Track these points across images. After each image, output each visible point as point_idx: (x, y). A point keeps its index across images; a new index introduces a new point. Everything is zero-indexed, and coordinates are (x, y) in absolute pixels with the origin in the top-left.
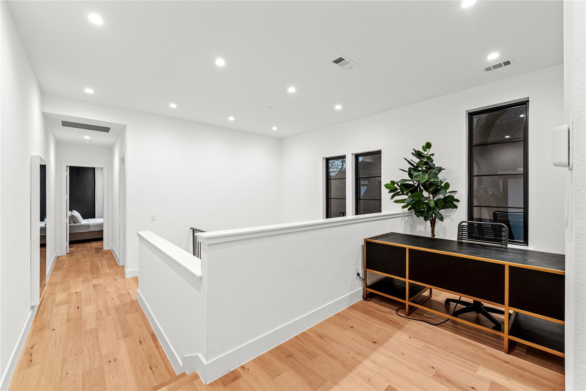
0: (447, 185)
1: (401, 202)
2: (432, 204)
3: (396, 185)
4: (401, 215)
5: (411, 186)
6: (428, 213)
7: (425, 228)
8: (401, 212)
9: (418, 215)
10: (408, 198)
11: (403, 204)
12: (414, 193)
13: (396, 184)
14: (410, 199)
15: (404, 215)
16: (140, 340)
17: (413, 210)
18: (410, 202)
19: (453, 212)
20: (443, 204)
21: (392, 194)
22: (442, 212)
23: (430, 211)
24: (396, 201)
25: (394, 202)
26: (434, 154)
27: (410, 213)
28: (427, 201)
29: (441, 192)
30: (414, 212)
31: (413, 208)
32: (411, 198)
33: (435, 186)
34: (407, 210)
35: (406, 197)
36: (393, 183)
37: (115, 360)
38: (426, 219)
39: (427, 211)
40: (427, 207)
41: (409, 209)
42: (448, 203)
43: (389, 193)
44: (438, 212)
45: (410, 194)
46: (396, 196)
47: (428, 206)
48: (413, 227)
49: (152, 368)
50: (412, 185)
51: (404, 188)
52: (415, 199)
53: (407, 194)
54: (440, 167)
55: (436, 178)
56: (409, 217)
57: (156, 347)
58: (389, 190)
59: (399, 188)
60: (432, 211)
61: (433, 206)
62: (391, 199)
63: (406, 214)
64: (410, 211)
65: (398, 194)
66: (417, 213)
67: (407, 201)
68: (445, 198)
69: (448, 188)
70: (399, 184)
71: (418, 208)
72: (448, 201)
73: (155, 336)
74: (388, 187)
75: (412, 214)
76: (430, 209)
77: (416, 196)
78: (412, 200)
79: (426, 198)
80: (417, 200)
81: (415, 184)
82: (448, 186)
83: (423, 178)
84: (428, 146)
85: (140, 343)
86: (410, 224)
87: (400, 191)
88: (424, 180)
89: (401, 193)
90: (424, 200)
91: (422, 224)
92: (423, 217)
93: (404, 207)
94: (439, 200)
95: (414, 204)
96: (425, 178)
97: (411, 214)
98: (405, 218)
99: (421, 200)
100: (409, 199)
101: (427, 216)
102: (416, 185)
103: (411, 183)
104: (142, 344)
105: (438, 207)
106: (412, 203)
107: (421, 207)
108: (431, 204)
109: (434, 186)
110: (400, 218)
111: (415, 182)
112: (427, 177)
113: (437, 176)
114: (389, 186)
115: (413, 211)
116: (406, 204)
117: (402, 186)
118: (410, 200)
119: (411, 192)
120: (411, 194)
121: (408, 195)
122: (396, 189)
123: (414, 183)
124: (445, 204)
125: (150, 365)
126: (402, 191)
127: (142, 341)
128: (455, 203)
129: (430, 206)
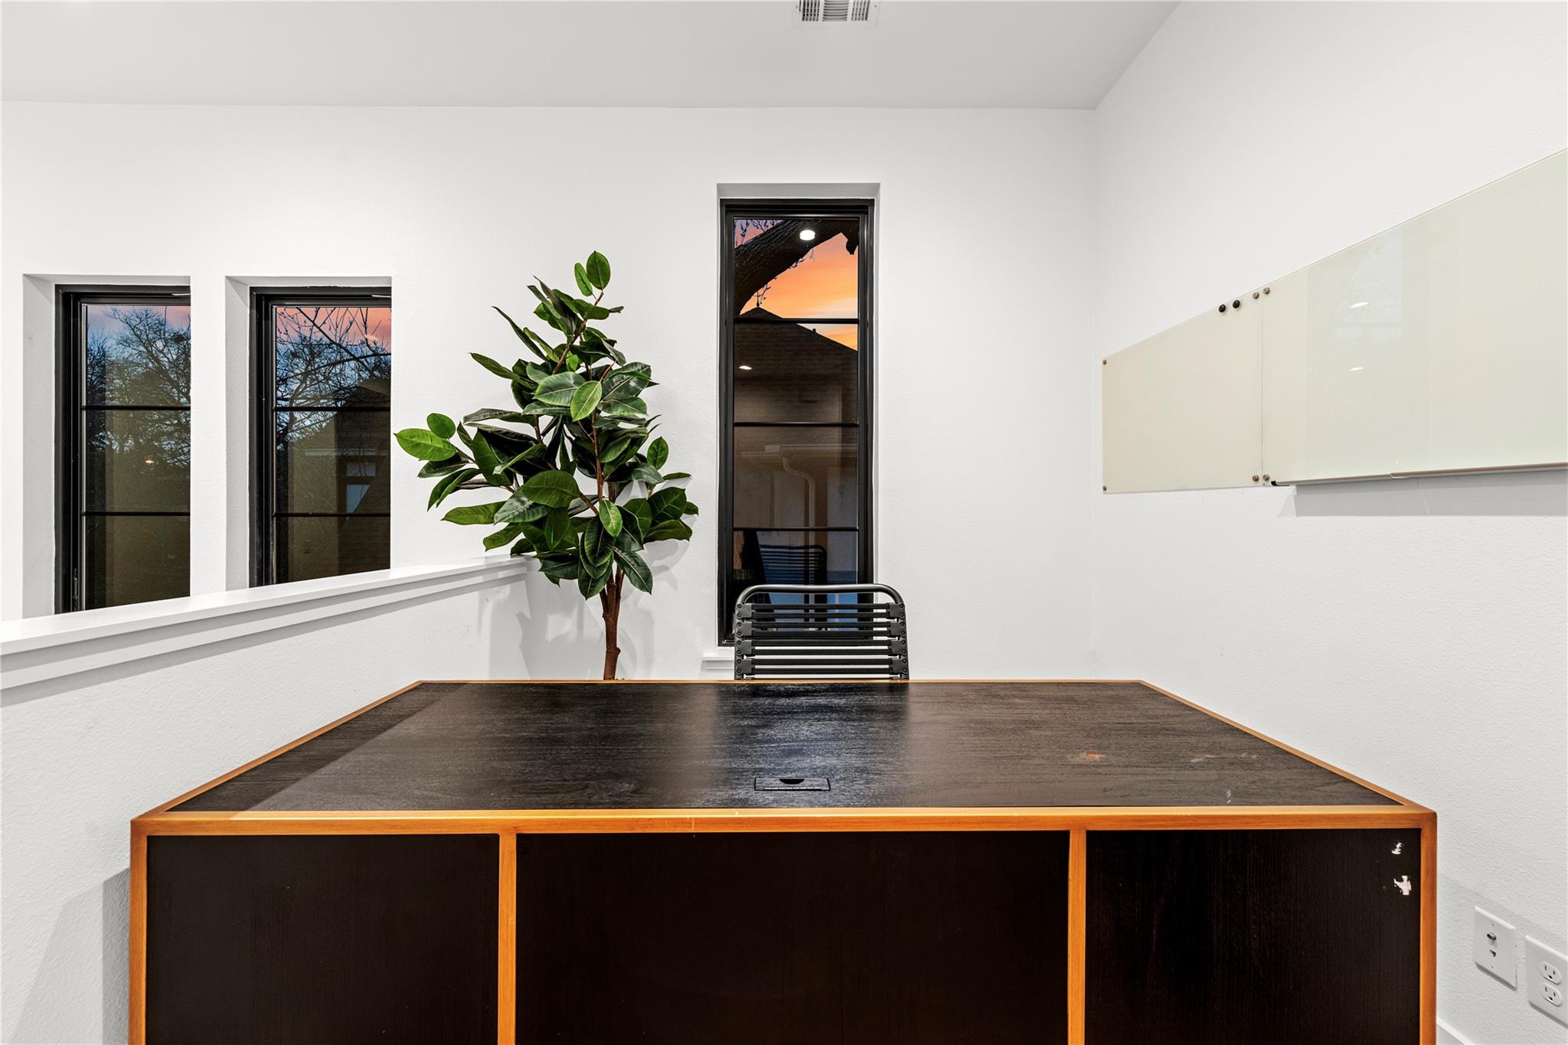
0: (660, 450)
1: (481, 518)
2: (613, 522)
3: (456, 440)
4: (479, 579)
5: (523, 441)
6: (596, 561)
7: (580, 625)
8: (480, 563)
9: (557, 573)
10: (512, 497)
11: (491, 529)
12: (540, 474)
13: (456, 433)
14: (523, 503)
15: (491, 577)
17: (535, 553)
18: (522, 515)
19: (678, 553)
20: (650, 521)
21: (436, 480)
22: (647, 553)
23: (603, 554)
24: (457, 516)
25: (448, 517)
26: (622, 308)
27: (521, 565)
28: (589, 513)
29: (646, 473)
30: (538, 564)
31: (535, 542)
32: (525, 499)
33: (629, 441)
34: (505, 556)
35: (501, 494)
36: (441, 425)
38: (587, 592)
39: (593, 551)
40: (593, 536)
41: (517, 551)
42: (663, 517)
43: (421, 475)
44: (633, 556)
45: (520, 478)
46: (456, 489)
47: (595, 530)
48: (531, 629)
50: (528, 438)
51: (492, 452)
52: (545, 504)
53: (506, 480)
54: (646, 366)
55: (635, 402)
56: (514, 584)
58: (425, 462)
59: (469, 453)
60: (612, 553)
61: (615, 532)
62: (430, 506)
63: (501, 575)
64: (518, 559)
65: (463, 481)
66: (552, 564)
67: (505, 514)
68: (656, 500)
69: (663, 460)
70: (472, 432)
71: (553, 544)
72: (665, 510)
74: (418, 445)
75: (529, 568)
76: (604, 541)
77: (548, 491)
78: (531, 507)
79: (589, 501)
80: (552, 506)
81: (544, 434)
82: (663, 453)
83: (582, 399)
84: (597, 271)
86: (521, 616)
87: (476, 467)
88: (586, 410)
89: (480, 477)
90: (579, 509)
91: (567, 610)
92: (576, 581)
93: (492, 542)
94: (635, 503)
95: (539, 523)
96: (591, 401)
97: (523, 570)
98: (498, 592)
99: (565, 509)
100: (517, 504)
101: (594, 574)
102: (547, 440)
103: (525, 429)
105: (636, 533)
106: (531, 519)
107: (568, 538)
108: (608, 524)
109: (625, 440)
110: (475, 596)
111: (543, 426)
112: (599, 395)
113: (636, 399)
114: (418, 441)
115: (534, 557)
116: (503, 525)
117: (485, 442)
118: (521, 508)
119: (527, 469)
120: (525, 480)
121: (513, 487)
122: (458, 458)
123: (538, 431)
124: (654, 524)
126: (485, 467)
128: (685, 519)
129: (605, 532)
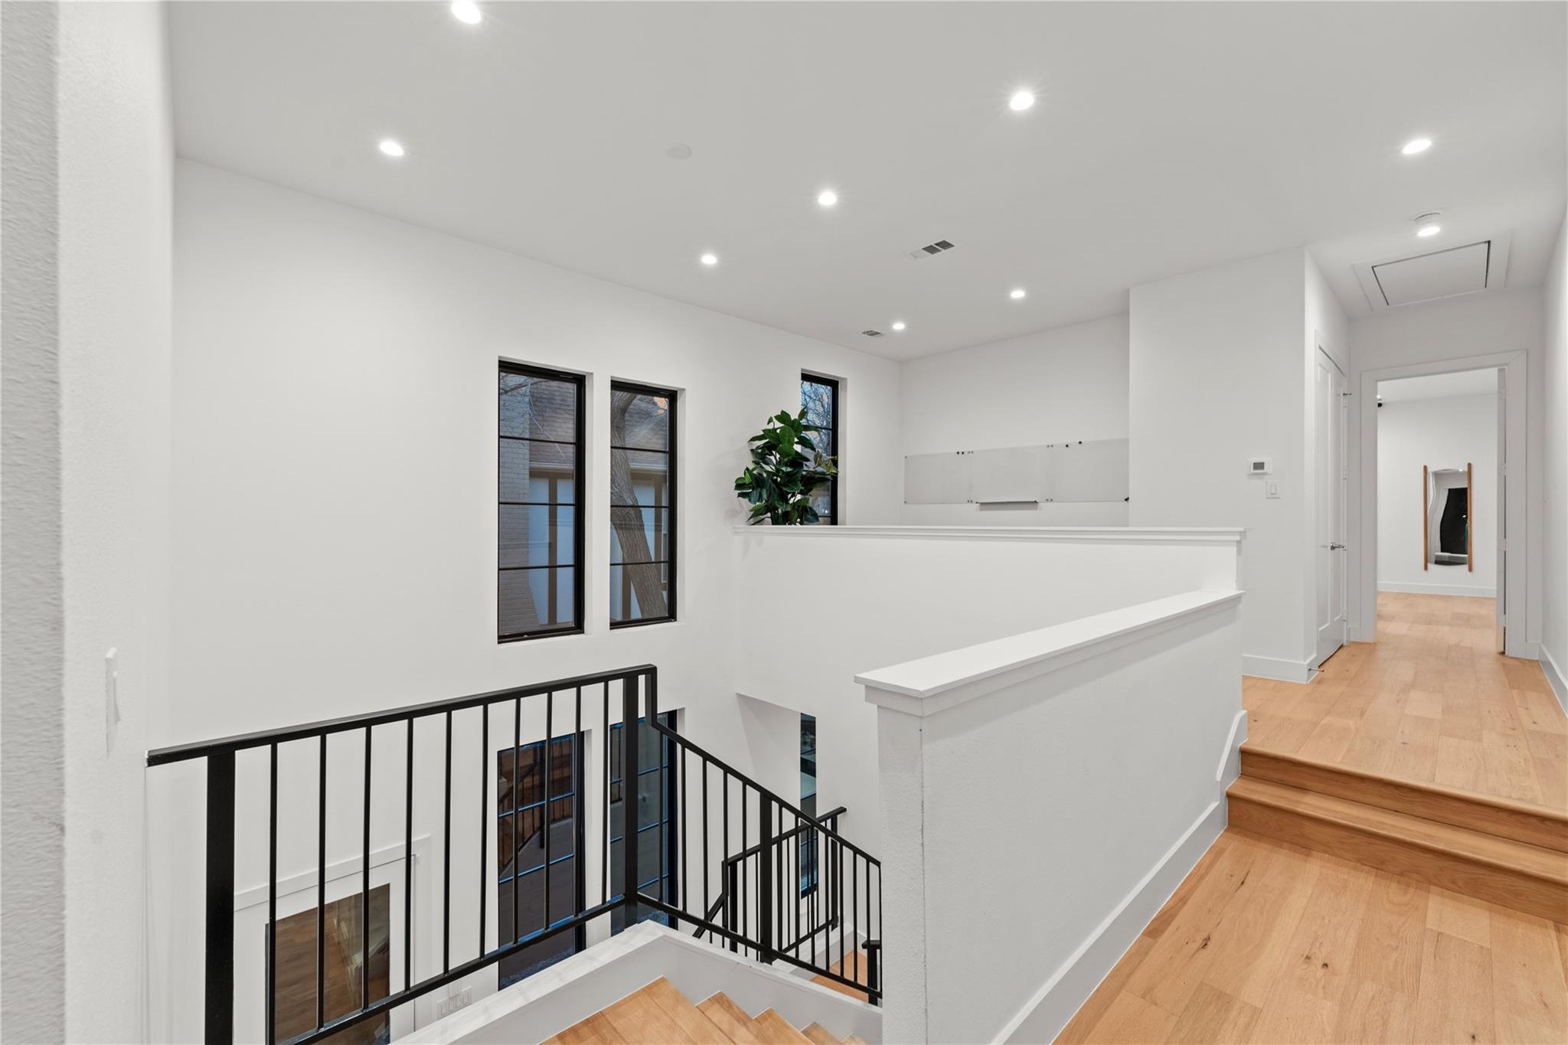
16: (1198, 950)
37: (1308, 958)
49: (1241, 882)
57: (1185, 903)
73: (1150, 929)
85: (1209, 943)
104: (1205, 935)
125: (1239, 888)
127: (1199, 941)
